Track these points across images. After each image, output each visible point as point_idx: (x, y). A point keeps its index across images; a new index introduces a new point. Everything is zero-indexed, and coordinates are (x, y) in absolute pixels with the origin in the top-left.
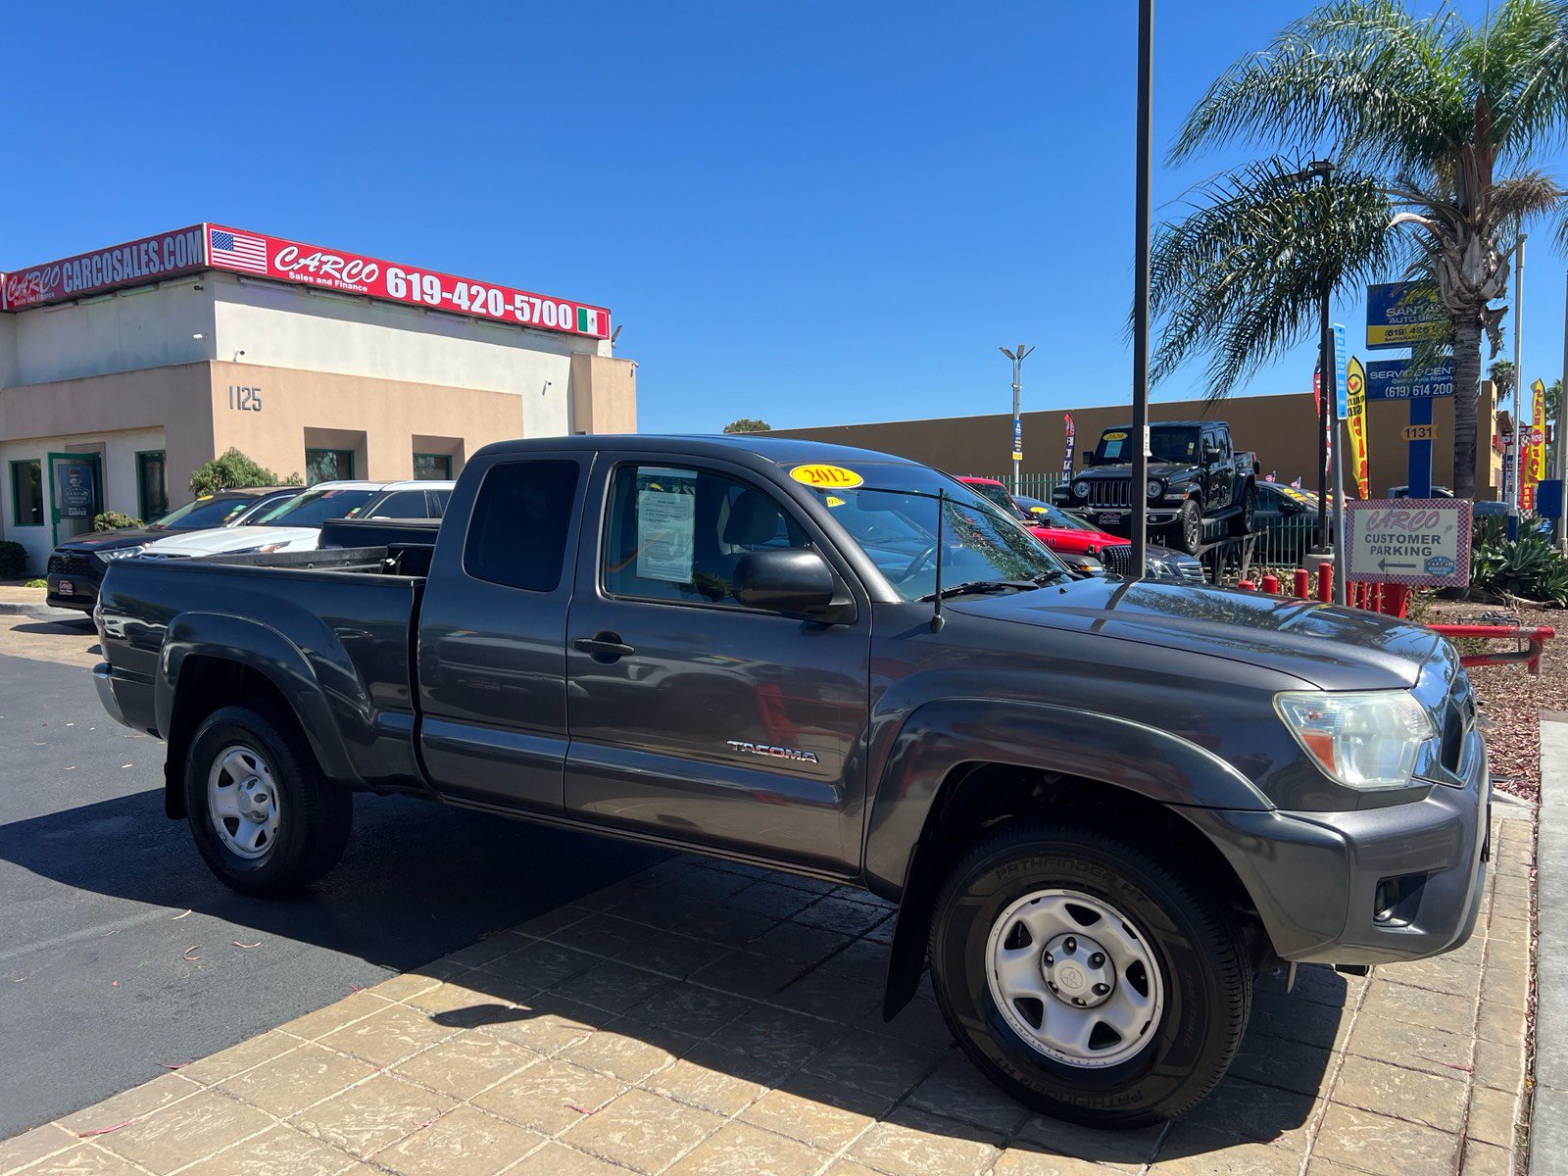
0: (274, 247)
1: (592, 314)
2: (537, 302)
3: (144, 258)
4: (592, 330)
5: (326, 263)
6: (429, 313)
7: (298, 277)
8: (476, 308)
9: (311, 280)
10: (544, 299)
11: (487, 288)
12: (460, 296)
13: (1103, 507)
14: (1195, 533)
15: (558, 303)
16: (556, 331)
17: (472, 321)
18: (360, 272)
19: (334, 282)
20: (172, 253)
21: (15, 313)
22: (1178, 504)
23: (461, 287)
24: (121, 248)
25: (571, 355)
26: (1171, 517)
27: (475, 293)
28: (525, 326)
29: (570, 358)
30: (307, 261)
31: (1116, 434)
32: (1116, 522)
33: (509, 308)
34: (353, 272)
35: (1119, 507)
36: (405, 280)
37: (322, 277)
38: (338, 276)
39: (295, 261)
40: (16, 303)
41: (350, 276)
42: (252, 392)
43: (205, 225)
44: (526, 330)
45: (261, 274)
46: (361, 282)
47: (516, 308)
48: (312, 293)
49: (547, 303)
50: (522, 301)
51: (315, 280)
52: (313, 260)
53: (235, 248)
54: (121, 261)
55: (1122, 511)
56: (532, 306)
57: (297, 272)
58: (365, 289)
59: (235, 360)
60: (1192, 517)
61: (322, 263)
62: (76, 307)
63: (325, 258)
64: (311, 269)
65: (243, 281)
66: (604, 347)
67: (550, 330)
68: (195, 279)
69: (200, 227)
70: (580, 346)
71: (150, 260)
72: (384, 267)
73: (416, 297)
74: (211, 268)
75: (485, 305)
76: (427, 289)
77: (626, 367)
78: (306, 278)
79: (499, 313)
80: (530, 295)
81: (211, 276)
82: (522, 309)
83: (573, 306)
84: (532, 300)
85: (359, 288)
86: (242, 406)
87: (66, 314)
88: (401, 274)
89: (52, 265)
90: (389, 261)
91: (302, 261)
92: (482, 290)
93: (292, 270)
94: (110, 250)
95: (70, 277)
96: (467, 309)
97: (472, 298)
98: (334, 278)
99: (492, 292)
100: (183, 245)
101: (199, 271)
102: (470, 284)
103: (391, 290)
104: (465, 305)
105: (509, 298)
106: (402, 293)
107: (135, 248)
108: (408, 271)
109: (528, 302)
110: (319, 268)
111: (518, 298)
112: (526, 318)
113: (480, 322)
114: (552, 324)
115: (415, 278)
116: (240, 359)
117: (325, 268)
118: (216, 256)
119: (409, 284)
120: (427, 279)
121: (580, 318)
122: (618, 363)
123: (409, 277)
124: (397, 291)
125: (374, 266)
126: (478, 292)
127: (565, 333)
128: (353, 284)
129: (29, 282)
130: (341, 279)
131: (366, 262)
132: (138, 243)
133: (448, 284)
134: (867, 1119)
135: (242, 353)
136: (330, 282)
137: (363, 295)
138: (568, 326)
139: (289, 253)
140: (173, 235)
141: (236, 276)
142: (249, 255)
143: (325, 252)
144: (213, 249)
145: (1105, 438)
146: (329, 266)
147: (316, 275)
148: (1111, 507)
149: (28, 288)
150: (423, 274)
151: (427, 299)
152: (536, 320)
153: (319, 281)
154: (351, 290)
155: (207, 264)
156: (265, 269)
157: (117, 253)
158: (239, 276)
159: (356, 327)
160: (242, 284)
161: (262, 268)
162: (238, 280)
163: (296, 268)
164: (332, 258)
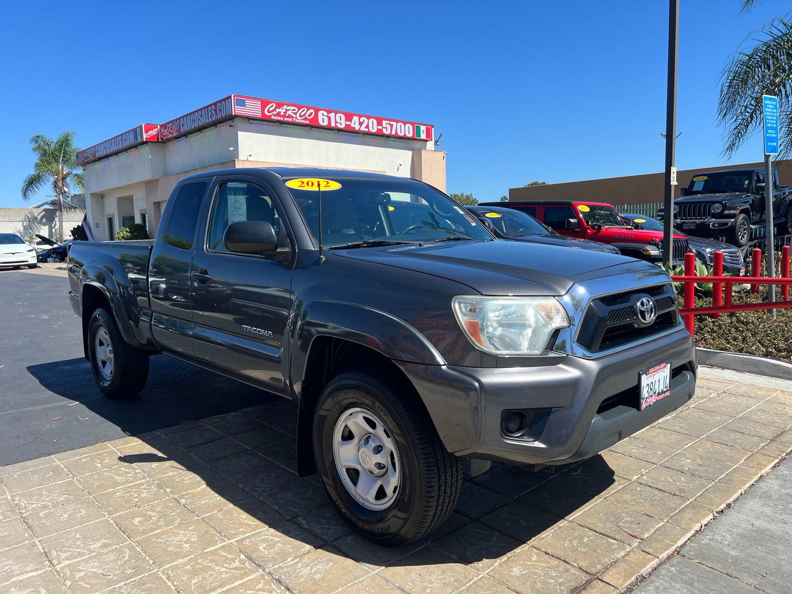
0: (264, 104)
1: (423, 128)
2: (394, 124)
3: (210, 114)
4: (423, 136)
5: (289, 110)
6: (340, 133)
7: (276, 118)
8: (363, 128)
9: (282, 119)
10: (397, 122)
11: (368, 118)
12: (355, 123)
13: (687, 219)
14: (745, 233)
15: (405, 123)
16: (404, 138)
17: (361, 135)
18: (305, 114)
19: (293, 120)
20: (220, 110)
21: (165, 143)
22: (733, 216)
23: (355, 119)
24: (201, 110)
25: (412, 150)
26: (727, 224)
27: (362, 121)
28: (388, 136)
29: (411, 152)
30: (280, 110)
31: (701, 177)
32: (693, 227)
33: (380, 127)
34: (302, 114)
35: (696, 219)
36: (327, 116)
37: (287, 117)
38: (295, 116)
39: (274, 110)
40: (164, 138)
41: (300, 116)
43: (232, 95)
44: (389, 138)
45: (259, 118)
46: (306, 119)
47: (383, 128)
48: (283, 125)
49: (399, 124)
50: (386, 124)
51: (284, 119)
52: (283, 109)
53: (246, 106)
54: (201, 116)
55: (697, 221)
56: (392, 126)
57: (275, 115)
58: (308, 122)
59: (247, 159)
60: (743, 224)
61: (287, 110)
62: (187, 139)
63: (288, 108)
64: (282, 114)
65: (251, 121)
66: (430, 145)
67: (401, 138)
68: (230, 122)
69: (230, 97)
70: (417, 145)
71: (212, 114)
72: (317, 111)
73: (333, 124)
74: (236, 116)
75: (367, 127)
76: (338, 120)
77: (441, 154)
78: (279, 118)
79: (375, 130)
80: (390, 120)
81: (236, 120)
82: (386, 128)
83: (413, 124)
84: (391, 123)
85: (305, 122)
87: (183, 142)
88: (325, 113)
89: (176, 120)
90: (320, 107)
91: (278, 110)
92: (366, 120)
93: (273, 114)
94: (197, 111)
95: (183, 125)
96: (358, 129)
97: (361, 124)
98: (293, 117)
99: (371, 120)
100: (224, 106)
101: (231, 118)
102: (360, 117)
103: (321, 122)
104: (357, 127)
105: (380, 123)
106: (326, 123)
107: (206, 109)
108: (329, 112)
109: (389, 124)
110: (285, 113)
111: (384, 122)
112: (388, 132)
113: (365, 136)
114: (402, 134)
115: (332, 115)
116: (250, 158)
117: (289, 113)
118: (237, 110)
119: (329, 118)
120: (338, 115)
121: (417, 131)
122: (436, 153)
123: (329, 115)
124: (323, 122)
125: (312, 111)
126: (364, 120)
127: (409, 139)
128: (302, 120)
129: (168, 128)
130: (296, 118)
131: (308, 109)
132: (207, 107)
133: (349, 117)
134: (264, 525)
135: (250, 156)
136: (291, 120)
137: (308, 125)
138: (410, 135)
139: (271, 107)
140: (220, 101)
141: (247, 120)
142: (252, 109)
143: (288, 105)
144: (236, 107)
145: (694, 180)
146: (291, 110)
147: (284, 116)
148: (691, 219)
149: (168, 131)
150: (336, 113)
151: (338, 125)
152: (393, 133)
153: (286, 119)
154: (302, 123)
155: (233, 114)
156: (260, 115)
157: (200, 112)
158: (249, 119)
159: (304, 141)
160: (250, 123)
161: (259, 115)
162: (249, 121)
163: (274, 114)
164: (292, 108)
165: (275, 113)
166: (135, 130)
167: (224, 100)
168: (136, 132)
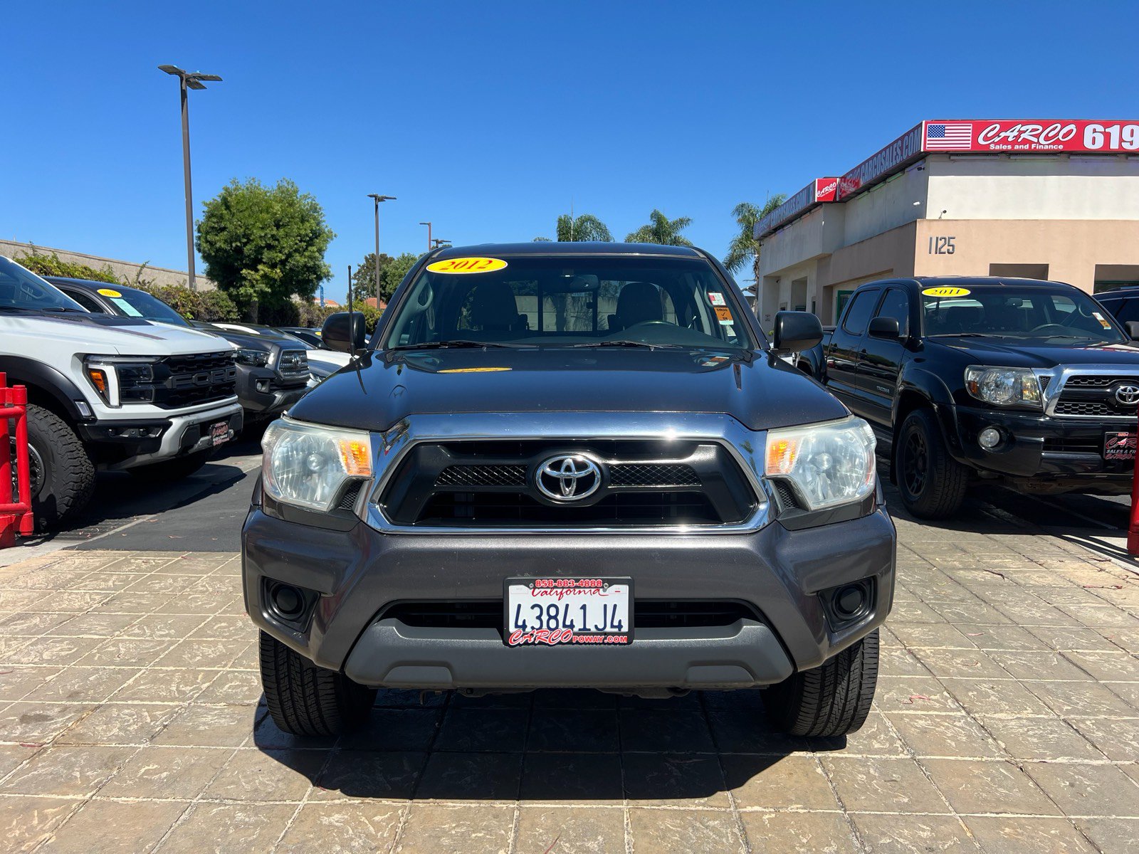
0: (979, 127)
3: (895, 154)
5: (1025, 132)
6: (1130, 158)
7: (998, 147)
9: (1010, 147)
18: (1057, 134)
19: (1030, 146)
20: (907, 147)
21: (845, 202)
24: (885, 149)
30: (1008, 134)
36: (1104, 133)
37: (1020, 143)
40: (844, 195)
41: (1047, 138)
42: (947, 240)
43: (924, 122)
45: (968, 151)
46: (1058, 142)
48: (1012, 157)
51: (1013, 147)
52: (1012, 131)
53: (946, 135)
54: (884, 158)
57: (997, 143)
58: (1061, 147)
59: (940, 218)
61: (1021, 132)
62: (869, 194)
63: (1024, 128)
65: (952, 158)
68: (919, 163)
69: (921, 125)
72: (1081, 126)
74: (926, 154)
76: (1127, 137)
78: (1005, 147)
81: (929, 158)
85: (1055, 147)
86: (939, 251)
87: (864, 199)
88: (1100, 128)
90: (1089, 119)
91: (1003, 134)
94: (881, 152)
95: (864, 175)
98: (1031, 142)
100: (912, 139)
101: (920, 157)
103: (1088, 144)
106: (1098, 145)
107: (891, 148)
108: (1107, 124)
115: (1114, 130)
116: (944, 217)
118: (930, 143)
119: (1107, 136)
120: (1128, 128)
123: (1107, 130)
124: (1094, 143)
125: (1072, 127)
128: (1048, 145)
129: (847, 181)
130: (1038, 142)
132: (892, 144)
135: (945, 212)
136: (1027, 147)
137: (1061, 152)
139: (990, 131)
140: (908, 134)
141: (948, 156)
142: (958, 137)
144: (928, 139)
146: (1028, 132)
147: (1015, 142)
149: (848, 185)
150: (1122, 125)
151: (1126, 146)
153: (1017, 147)
154: (1048, 150)
155: (922, 150)
156: (971, 146)
157: (884, 153)
158: (950, 154)
159: (1052, 180)
160: (952, 160)
161: (968, 146)
162: (950, 158)
163: (996, 141)
164: (1031, 127)
165: (997, 139)
166: (808, 188)
167: (913, 130)
168: (809, 190)
